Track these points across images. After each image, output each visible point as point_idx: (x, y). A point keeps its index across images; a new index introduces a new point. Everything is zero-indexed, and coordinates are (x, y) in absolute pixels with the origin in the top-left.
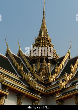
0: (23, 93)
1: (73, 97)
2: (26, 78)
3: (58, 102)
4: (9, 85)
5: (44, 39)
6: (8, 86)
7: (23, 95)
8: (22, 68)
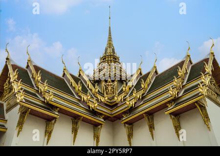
0: (80, 116)
1: (144, 117)
2: (85, 99)
3: (127, 125)
4: (58, 105)
5: (109, 57)
6: (58, 107)
7: (79, 119)
8: (80, 88)
